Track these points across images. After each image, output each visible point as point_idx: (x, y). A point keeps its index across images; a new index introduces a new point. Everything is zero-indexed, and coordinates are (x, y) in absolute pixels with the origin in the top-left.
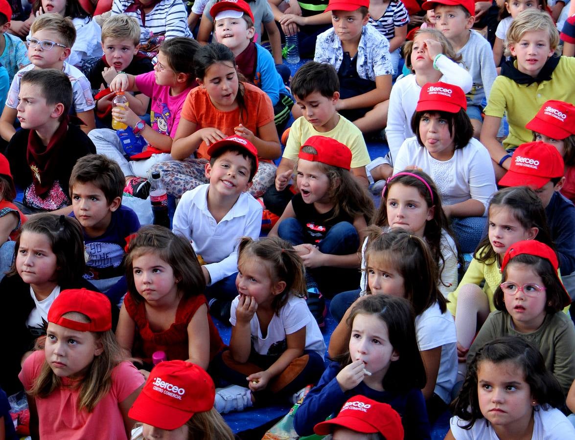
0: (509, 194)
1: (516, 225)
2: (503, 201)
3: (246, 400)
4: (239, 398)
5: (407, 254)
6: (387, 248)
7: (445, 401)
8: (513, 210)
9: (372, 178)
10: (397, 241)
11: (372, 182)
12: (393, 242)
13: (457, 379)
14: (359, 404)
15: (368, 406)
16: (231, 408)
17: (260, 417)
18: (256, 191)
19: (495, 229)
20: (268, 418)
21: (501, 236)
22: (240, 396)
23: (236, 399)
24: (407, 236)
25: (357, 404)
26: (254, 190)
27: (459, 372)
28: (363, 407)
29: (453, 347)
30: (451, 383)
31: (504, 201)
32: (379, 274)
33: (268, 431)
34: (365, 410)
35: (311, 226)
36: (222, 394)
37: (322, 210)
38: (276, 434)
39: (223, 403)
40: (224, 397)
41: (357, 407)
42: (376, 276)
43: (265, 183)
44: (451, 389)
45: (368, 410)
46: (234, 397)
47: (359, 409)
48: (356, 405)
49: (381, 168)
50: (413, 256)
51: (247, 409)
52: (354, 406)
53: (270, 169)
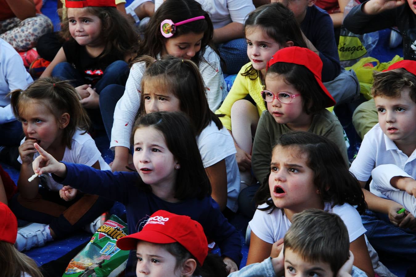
0: (261, 13)
1: (270, 41)
2: (255, 22)
3: (45, 236)
4: (39, 235)
5: (181, 77)
6: (162, 72)
7: (232, 210)
8: (266, 29)
9: (137, 16)
10: (171, 65)
11: (138, 21)
12: (167, 67)
13: (240, 188)
14: (159, 218)
15: (166, 219)
16: (32, 244)
17: (62, 248)
18: (30, 43)
19: (252, 47)
20: (69, 249)
21: (258, 54)
22: (39, 232)
23: (36, 236)
24: (179, 61)
25: (157, 218)
26: (28, 42)
27: (242, 182)
28: (162, 221)
29: (233, 158)
30: (236, 192)
31: (257, 21)
32: (156, 98)
33: (72, 260)
34: (163, 223)
35: (89, 72)
36: (22, 233)
37: (95, 53)
38: (79, 262)
39: (24, 241)
40: (24, 235)
41: (157, 221)
42: (153, 100)
43: (38, 33)
44: (238, 197)
45: (166, 222)
46: (34, 234)
47: (158, 223)
48: (156, 220)
49: (144, 6)
50: (186, 79)
51: (48, 243)
52: (154, 221)
53: (41, 20)
